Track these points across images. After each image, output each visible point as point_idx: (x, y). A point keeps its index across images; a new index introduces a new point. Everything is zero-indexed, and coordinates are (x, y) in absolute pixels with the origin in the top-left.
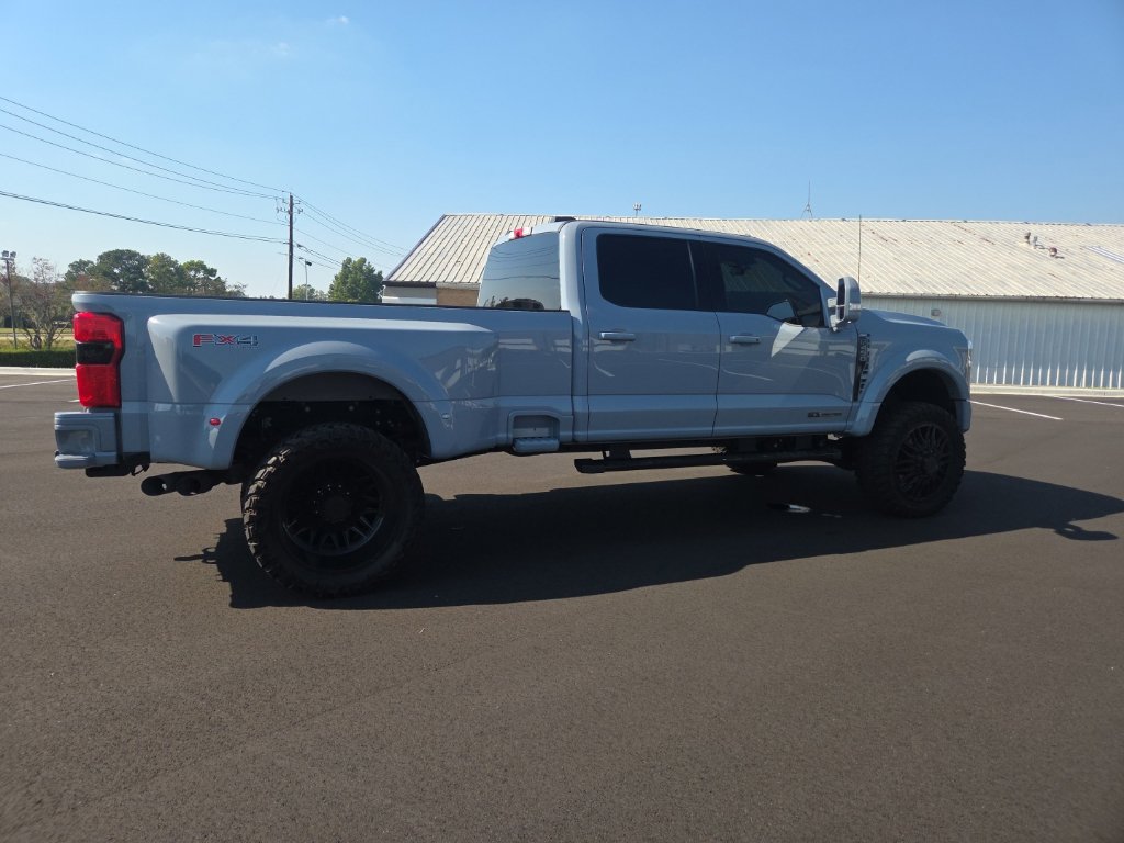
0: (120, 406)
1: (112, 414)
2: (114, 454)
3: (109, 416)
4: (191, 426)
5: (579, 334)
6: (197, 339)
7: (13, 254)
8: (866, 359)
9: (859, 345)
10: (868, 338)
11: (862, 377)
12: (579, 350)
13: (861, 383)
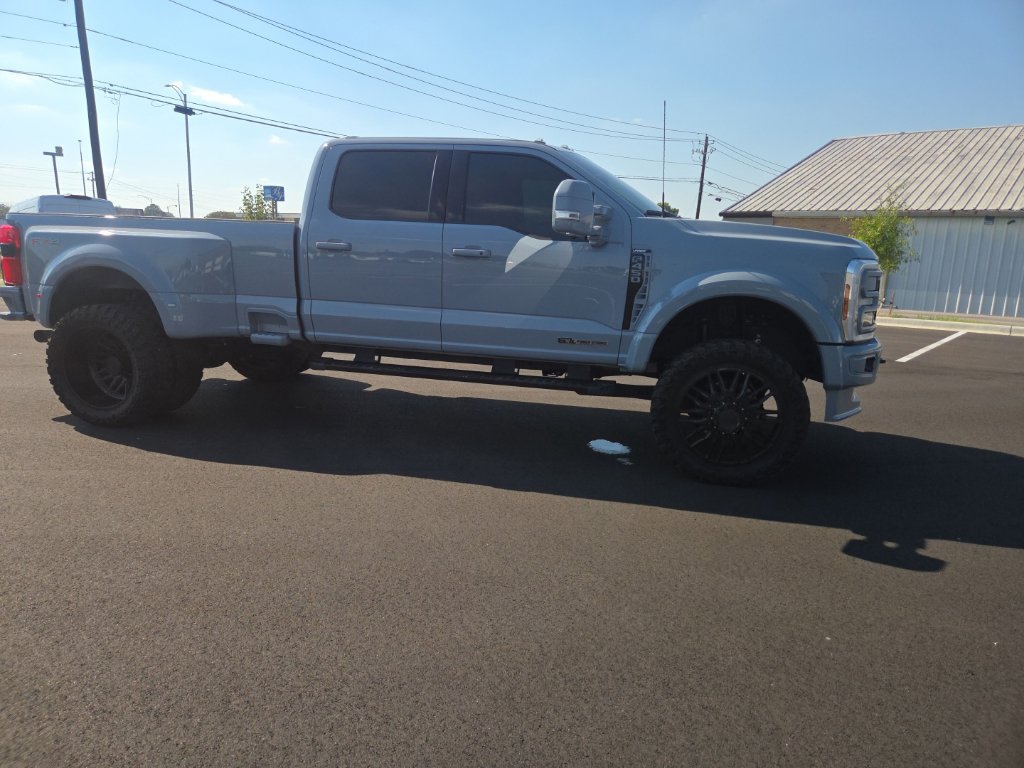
0: (22, 284)
2: (22, 313)
3: (18, 290)
5: (303, 243)
6: (33, 242)
8: (642, 280)
9: (631, 264)
10: (649, 254)
11: (637, 301)
12: (302, 257)
13: (634, 309)
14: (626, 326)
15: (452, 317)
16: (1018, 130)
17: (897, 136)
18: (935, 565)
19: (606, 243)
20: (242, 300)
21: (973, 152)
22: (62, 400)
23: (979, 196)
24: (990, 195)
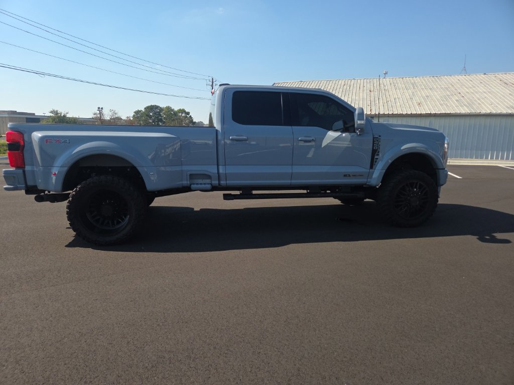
0: (25, 168)
1: (22, 170)
2: (24, 186)
3: (21, 171)
4: (47, 174)
5: (220, 137)
6: (47, 141)
7: (102, 108)
8: (377, 148)
9: (374, 141)
10: (380, 137)
11: (376, 157)
12: (220, 144)
13: (375, 160)
14: (372, 167)
15: (297, 169)
20: (185, 168)
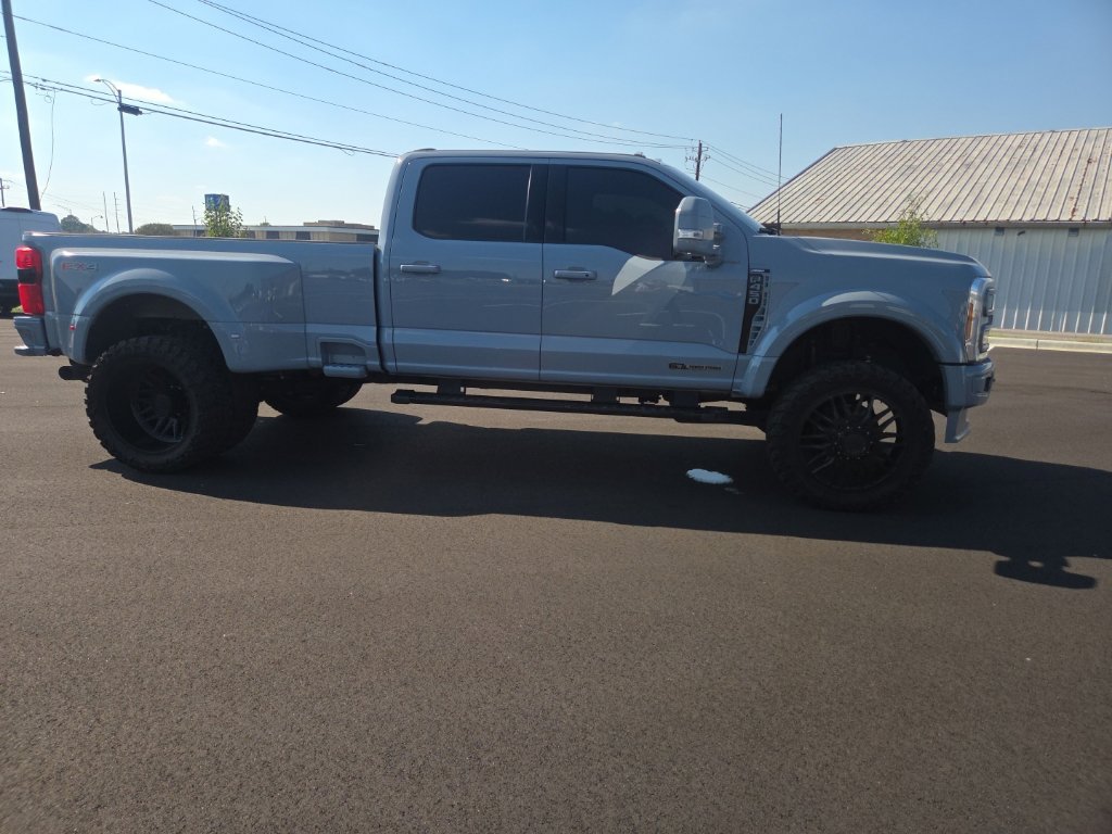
0: (43, 314)
1: (40, 320)
2: (44, 347)
3: (37, 320)
5: (381, 265)
6: (64, 266)
8: (760, 302)
9: (749, 284)
10: (767, 274)
11: (755, 324)
12: (383, 280)
13: (752, 331)
14: (742, 350)
15: (554, 344)
16: (1020, 138)
17: (899, 145)
18: (1086, 582)
19: (722, 263)
20: (312, 329)
21: (978, 161)
22: (104, 444)
23: (988, 206)
24: (999, 206)
